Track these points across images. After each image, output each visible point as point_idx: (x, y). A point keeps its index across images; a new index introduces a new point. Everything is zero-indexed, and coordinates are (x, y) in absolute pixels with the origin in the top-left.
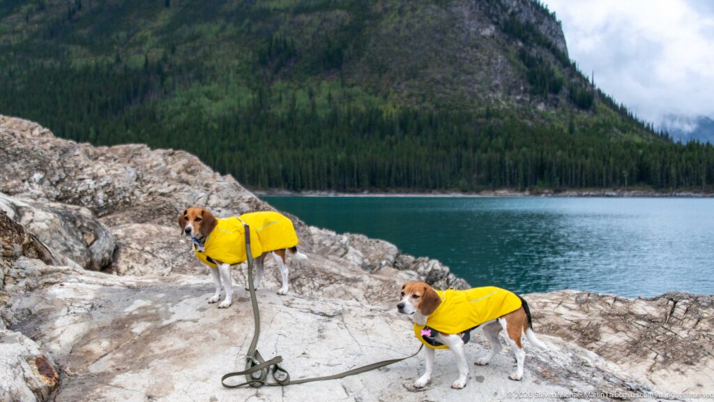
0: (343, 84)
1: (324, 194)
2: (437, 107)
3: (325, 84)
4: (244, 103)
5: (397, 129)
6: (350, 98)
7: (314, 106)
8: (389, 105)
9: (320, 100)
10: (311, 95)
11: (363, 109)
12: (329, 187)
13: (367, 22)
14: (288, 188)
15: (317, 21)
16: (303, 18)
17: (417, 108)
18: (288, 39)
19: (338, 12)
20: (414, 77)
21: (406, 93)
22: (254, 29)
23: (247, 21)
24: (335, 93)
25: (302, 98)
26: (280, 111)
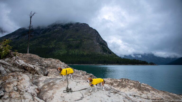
0: (79, 50)
1: (76, 65)
2: (91, 53)
3: (77, 50)
4: (66, 52)
5: (86, 56)
6: (80, 52)
7: (75, 53)
8: (85, 53)
9: (76, 52)
10: (75, 51)
11: (81, 53)
12: (77, 64)
13: (82, 42)
14: (71, 64)
15: (75, 42)
16: (74, 41)
17: (89, 53)
18: (72, 44)
19: (78, 41)
20: (88, 49)
21: (87, 51)
22: (67, 43)
23: (66, 42)
24: (78, 51)
25: (73, 52)
26: (70, 54)
